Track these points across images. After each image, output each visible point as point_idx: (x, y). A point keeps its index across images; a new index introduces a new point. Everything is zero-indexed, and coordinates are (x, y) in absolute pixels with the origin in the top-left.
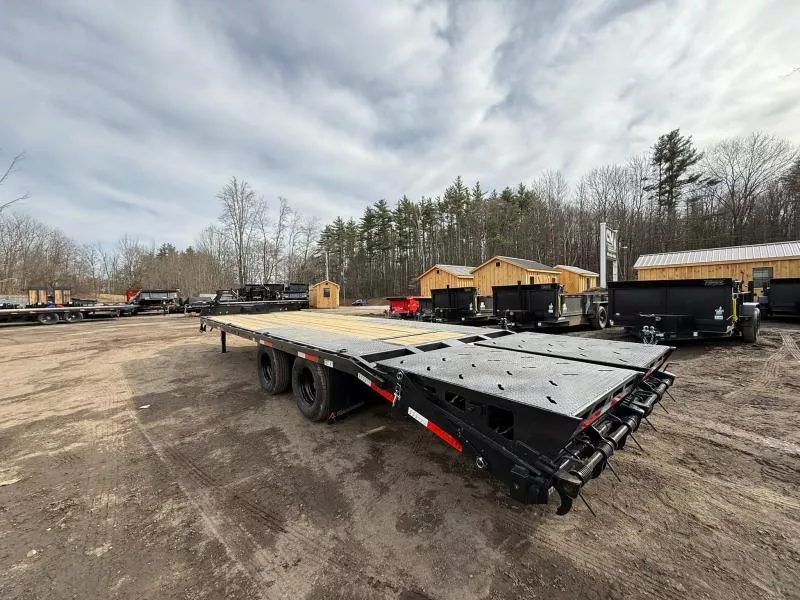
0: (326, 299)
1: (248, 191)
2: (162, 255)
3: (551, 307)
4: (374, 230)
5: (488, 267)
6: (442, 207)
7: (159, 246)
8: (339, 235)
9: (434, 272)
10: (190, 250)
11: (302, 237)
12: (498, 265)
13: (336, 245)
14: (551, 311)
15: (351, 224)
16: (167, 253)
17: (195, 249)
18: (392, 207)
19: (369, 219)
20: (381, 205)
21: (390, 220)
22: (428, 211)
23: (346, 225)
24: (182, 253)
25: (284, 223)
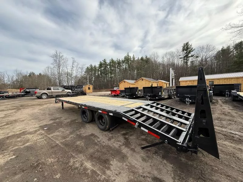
0: (89, 90)
1: (61, 55)
2: (30, 76)
3: (160, 93)
4: (102, 68)
5: (139, 81)
6: (123, 62)
7: (29, 72)
8: (91, 70)
9: (123, 82)
10: (40, 74)
11: (80, 70)
12: (142, 80)
13: (90, 73)
14: (160, 94)
15: (95, 66)
16: (32, 75)
17: (42, 74)
18: (108, 62)
19: (101, 65)
20: (105, 61)
21: (107, 65)
22: (119, 63)
23: (93, 66)
24: (38, 75)
25: (74, 66)
